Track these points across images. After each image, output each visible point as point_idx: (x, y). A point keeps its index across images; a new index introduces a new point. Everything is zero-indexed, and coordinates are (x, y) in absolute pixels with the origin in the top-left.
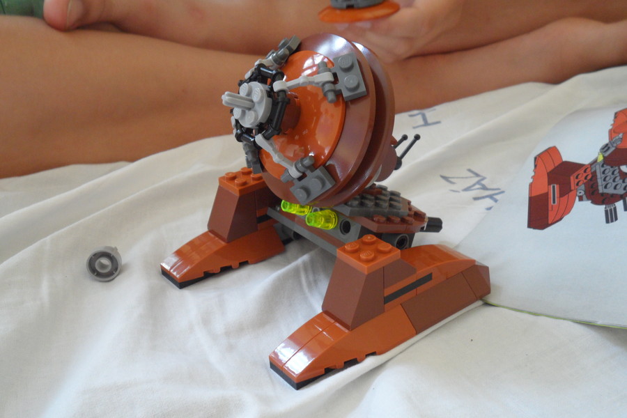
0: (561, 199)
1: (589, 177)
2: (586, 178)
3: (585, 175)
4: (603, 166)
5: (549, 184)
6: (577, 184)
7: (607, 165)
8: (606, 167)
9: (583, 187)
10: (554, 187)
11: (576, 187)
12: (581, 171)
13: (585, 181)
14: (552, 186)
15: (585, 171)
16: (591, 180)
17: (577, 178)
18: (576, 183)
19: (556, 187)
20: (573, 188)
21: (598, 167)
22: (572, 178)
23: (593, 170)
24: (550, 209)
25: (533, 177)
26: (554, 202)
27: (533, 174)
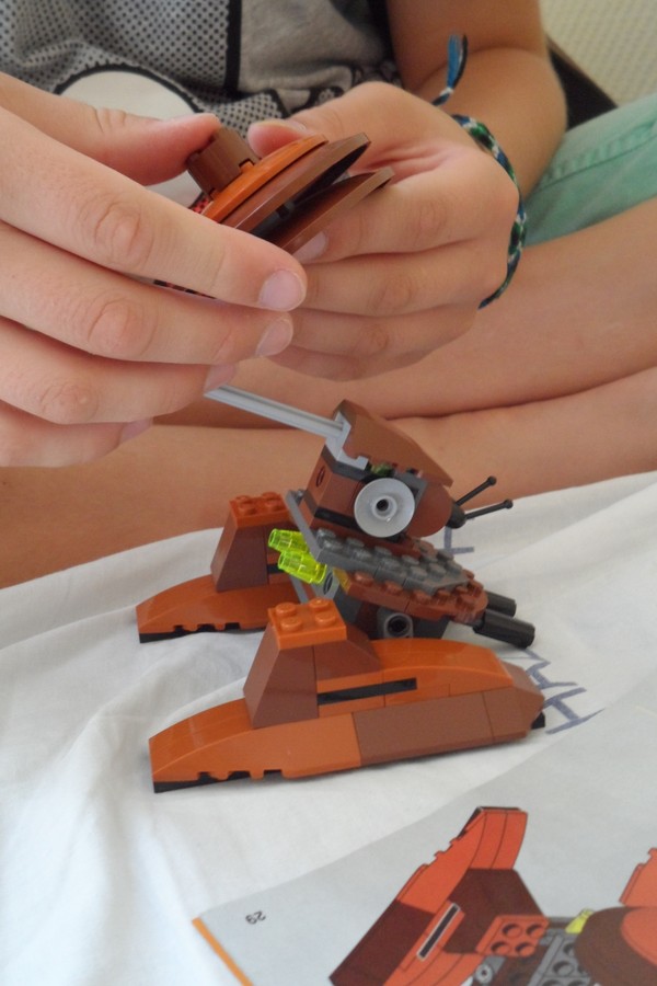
0: (444, 954)
1: (526, 952)
2: (519, 948)
3: (524, 938)
4: (567, 950)
5: (452, 898)
6: (495, 947)
7: (578, 956)
8: (571, 958)
9: (498, 963)
10: (453, 911)
11: (489, 952)
12: (525, 921)
13: (514, 954)
14: (452, 905)
15: (530, 930)
16: (525, 960)
17: (506, 930)
18: (496, 940)
19: (459, 915)
20: (480, 947)
21: (558, 940)
22: (498, 922)
23: (543, 942)
24: (404, 964)
25: (439, 854)
26: (423, 953)
27: (445, 846)
